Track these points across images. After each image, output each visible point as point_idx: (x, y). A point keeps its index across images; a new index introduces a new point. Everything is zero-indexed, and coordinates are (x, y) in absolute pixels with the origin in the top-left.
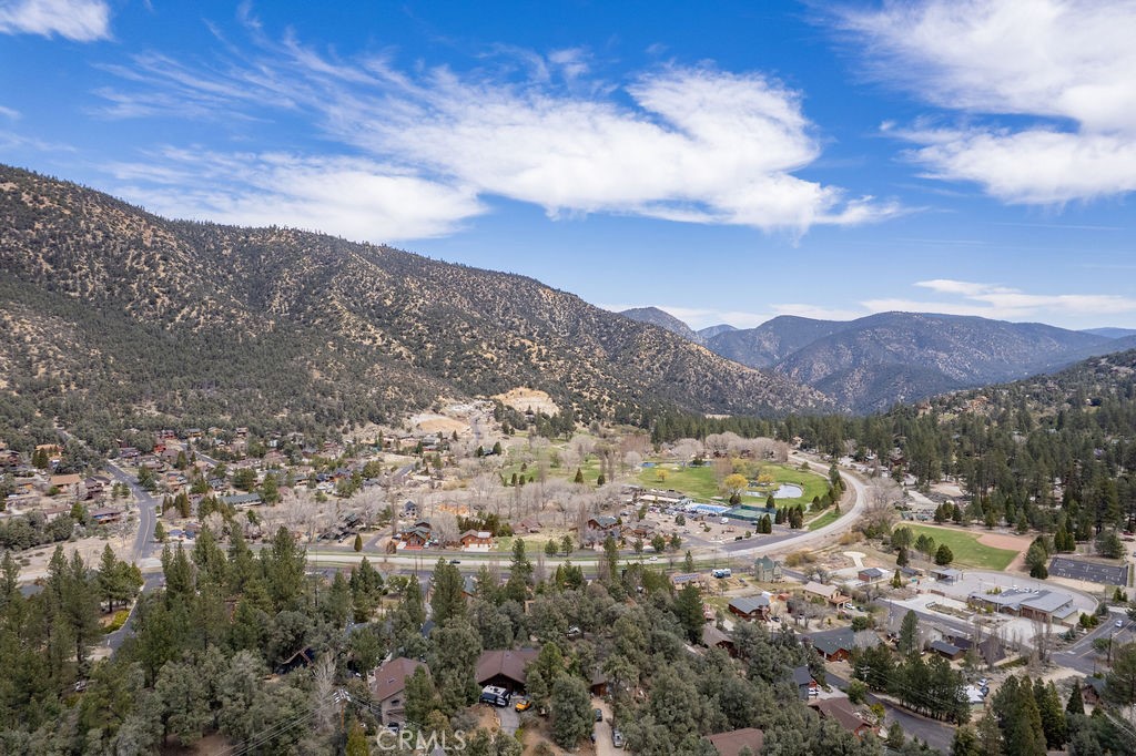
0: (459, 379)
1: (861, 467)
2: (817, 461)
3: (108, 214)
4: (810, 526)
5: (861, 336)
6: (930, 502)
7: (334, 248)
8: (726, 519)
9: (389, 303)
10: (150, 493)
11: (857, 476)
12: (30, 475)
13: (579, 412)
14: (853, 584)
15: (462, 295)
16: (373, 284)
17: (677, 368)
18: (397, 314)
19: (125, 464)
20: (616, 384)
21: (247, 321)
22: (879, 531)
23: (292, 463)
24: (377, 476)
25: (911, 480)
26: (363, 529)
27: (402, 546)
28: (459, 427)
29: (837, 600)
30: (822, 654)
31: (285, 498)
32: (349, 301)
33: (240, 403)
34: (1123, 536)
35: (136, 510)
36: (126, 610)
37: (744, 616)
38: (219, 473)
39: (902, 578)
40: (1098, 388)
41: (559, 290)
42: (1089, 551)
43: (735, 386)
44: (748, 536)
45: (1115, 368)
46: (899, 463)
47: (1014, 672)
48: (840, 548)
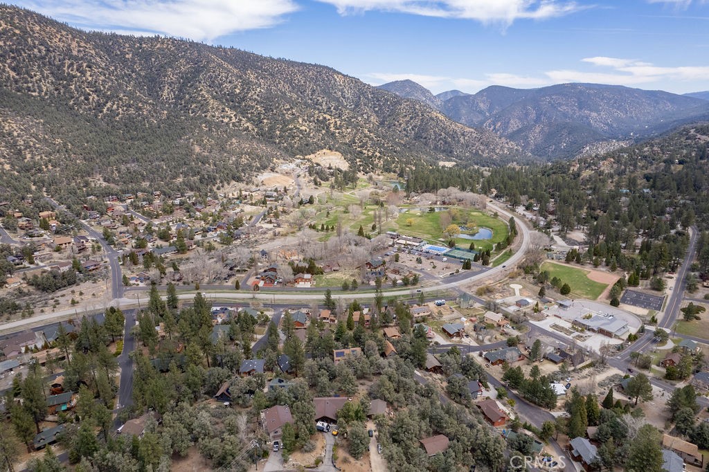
0: (285, 145)
1: (529, 215)
2: (504, 209)
3: (44, 31)
4: (494, 262)
5: (542, 101)
6: (565, 244)
8: (445, 259)
9: (238, 91)
10: (112, 246)
11: (525, 222)
12: (42, 236)
13: (360, 165)
14: (512, 309)
15: (285, 82)
16: (227, 78)
17: (423, 129)
18: (243, 99)
19: (93, 223)
20: (384, 144)
21: (150, 112)
22: (532, 269)
23: (190, 217)
24: (241, 226)
25: (556, 228)
26: (238, 271)
27: (261, 284)
28: (287, 181)
29: (501, 323)
30: (489, 361)
31: (191, 248)
32: (212, 91)
33: (153, 173)
34: (668, 275)
35: (108, 260)
36: (121, 340)
37: (450, 336)
38: (149, 229)
39: (540, 305)
40: (685, 151)
41: (347, 76)
42: (646, 286)
43: (459, 141)
44: (458, 271)
45: (699, 136)
46: (552, 213)
47: (586, 371)
48: (508, 281)
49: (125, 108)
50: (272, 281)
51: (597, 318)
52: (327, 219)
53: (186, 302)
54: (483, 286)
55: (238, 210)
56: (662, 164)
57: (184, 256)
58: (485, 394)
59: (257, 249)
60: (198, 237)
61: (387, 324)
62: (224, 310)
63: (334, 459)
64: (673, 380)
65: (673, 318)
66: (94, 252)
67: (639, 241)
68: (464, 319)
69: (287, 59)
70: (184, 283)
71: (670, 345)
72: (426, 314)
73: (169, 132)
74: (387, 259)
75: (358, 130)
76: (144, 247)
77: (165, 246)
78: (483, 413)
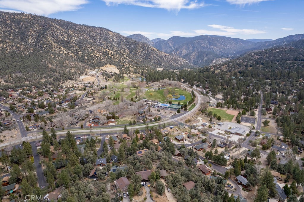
0: (90, 63)
1: (199, 89)
2: (188, 87)
4: (189, 109)
5: (195, 42)
6: (215, 100)
7: (45, 21)
8: (169, 109)
9: (66, 39)
10: (16, 113)
11: (198, 92)
13: (124, 71)
14: (200, 128)
15: (87, 35)
16: (60, 33)
17: (148, 55)
18: (69, 43)
19: (3, 102)
20: (133, 62)
21: (24, 49)
22: (204, 111)
23: (52, 97)
24: (77, 100)
25: (210, 94)
26: (80, 120)
27: (93, 125)
28: (93, 79)
29: (198, 134)
30: (197, 149)
31: (56, 111)
32: (54, 39)
33: (30, 77)
34: (255, 110)
35: (15, 119)
36: (32, 156)
37: (179, 141)
38: (33, 103)
39: (211, 125)
40: (251, 62)
41: (114, 32)
42: (248, 114)
43: (164, 59)
44: (175, 114)
45: (255, 56)
46: (208, 88)
47: (234, 150)
48: (196, 117)
49: (10, 47)
50: (97, 123)
51: (234, 129)
52: (115, 95)
53: (60, 136)
54: (187, 119)
55: (73, 93)
56: (244, 67)
57: (54, 115)
58: (200, 163)
59: (87, 110)
60: (58, 106)
61: (152, 138)
62: (79, 138)
63: (151, 197)
64: (265, 149)
65: (260, 126)
66: (6, 116)
67: (243, 97)
68: (183, 133)
69: (87, 25)
70: (56, 127)
71: (261, 137)
72: (167, 132)
73: (35, 58)
74: (145, 110)
75: (121, 56)
76: (33, 112)
77: (43, 111)
78: (201, 171)
